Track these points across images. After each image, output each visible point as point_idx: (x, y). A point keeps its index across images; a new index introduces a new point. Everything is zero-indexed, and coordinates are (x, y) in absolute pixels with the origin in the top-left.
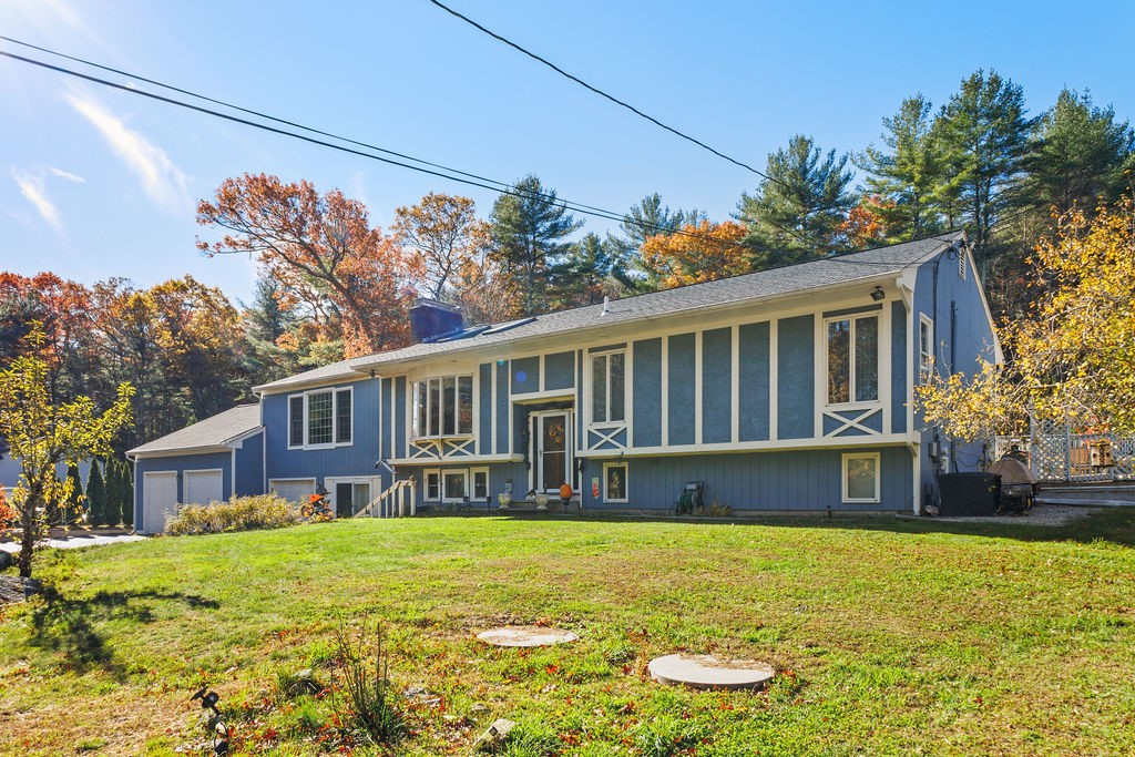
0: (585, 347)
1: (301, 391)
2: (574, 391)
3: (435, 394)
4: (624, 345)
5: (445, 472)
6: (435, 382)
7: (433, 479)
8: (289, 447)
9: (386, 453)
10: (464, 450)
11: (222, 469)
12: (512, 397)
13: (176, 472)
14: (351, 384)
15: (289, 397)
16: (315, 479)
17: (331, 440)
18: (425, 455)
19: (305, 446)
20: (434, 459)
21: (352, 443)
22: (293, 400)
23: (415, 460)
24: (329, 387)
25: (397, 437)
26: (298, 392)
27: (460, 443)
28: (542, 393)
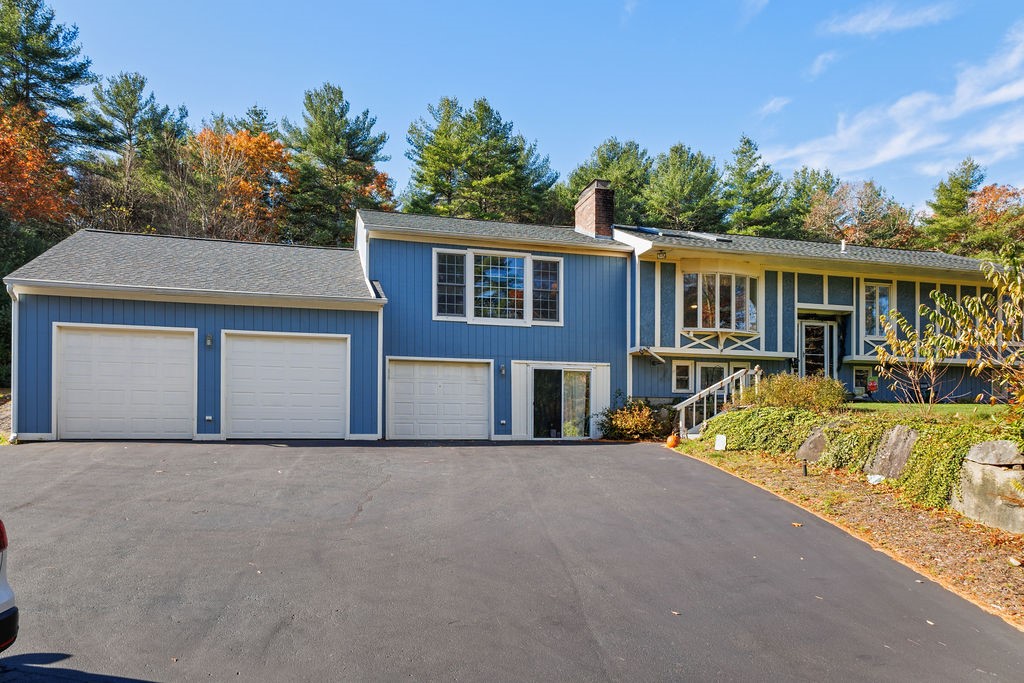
0: (862, 276)
1: (465, 248)
2: (852, 308)
3: (711, 290)
4: (891, 282)
5: (700, 365)
6: (726, 278)
7: (683, 371)
8: (435, 317)
9: (645, 340)
10: (747, 346)
11: (349, 336)
12: (798, 305)
13: (196, 330)
14: (561, 255)
15: (435, 251)
16: (492, 361)
17: (520, 315)
18: (700, 346)
19: (470, 318)
20: (713, 351)
21: (561, 323)
22: (441, 257)
23: (687, 350)
24: (519, 251)
25: (661, 325)
26: (453, 247)
27: (742, 338)
28: (826, 306)
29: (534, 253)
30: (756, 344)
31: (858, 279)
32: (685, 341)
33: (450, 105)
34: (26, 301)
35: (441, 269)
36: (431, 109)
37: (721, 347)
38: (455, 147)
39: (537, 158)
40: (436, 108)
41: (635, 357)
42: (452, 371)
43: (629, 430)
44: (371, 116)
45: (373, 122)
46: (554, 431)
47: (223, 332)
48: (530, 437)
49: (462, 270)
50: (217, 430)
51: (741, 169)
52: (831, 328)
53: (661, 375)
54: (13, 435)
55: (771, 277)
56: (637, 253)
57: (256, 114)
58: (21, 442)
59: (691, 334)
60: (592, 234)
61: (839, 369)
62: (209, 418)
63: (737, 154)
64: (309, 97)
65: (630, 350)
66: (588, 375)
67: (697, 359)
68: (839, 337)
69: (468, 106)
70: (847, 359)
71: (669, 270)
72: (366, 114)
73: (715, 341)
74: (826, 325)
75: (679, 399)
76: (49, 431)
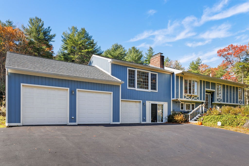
2: (215, 90)
4: (222, 84)
8: (128, 88)
9: (177, 97)
10: (196, 99)
11: (112, 92)
12: (206, 89)
13: (69, 89)
14: (157, 72)
15: (128, 68)
16: (142, 101)
17: (148, 88)
18: (187, 98)
19: (136, 89)
20: (190, 100)
21: (157, 91)
22: (129, 70)
23: (185, 99)
24: (148, 70)
25: (180, 93)
26: (132, 68)
27: (196, 97)
28: (210, 90)
29: (151, 71)
30: (198, 98)
31: (216, 83)
32: (185, 97)
33: (75, 29)
34: (11, 75)
35: (129, 74)
36: (69, 28)
37: (192, 99)
38: (77, 40)
39: (97, 46)
40: (71, 28)
41: (173, 101)
42: (131, 104)
43: (178, 120)
44: (50, 28)
45: (51, 30)
46: (155, 121)
47: (77, 89)
48: (150, 122)
49: (134, 75)
50: (75, 122)
51: (150, 54)
52: (210, 95)
53: (178, 106)
54: (7, 124)
55: (201, 81)
56: (175, 73)
57: (9, 22)
58: (10, 127)
59: (186, 95)
60: (159, 68)
61: (211, 105)
62: (73, 117)
63: (148, 50)
64: (31, 20)
65: (172, 99)
66: (162, 105)
67: (185, 102)
68: (211, 97)
69: (79, 29)
70: (213, 103)
71: (182, 78)
72: (49, 27)
73: (190, 97)
74: (209, 94)
75: (188, 112)
76: (20, 122)
